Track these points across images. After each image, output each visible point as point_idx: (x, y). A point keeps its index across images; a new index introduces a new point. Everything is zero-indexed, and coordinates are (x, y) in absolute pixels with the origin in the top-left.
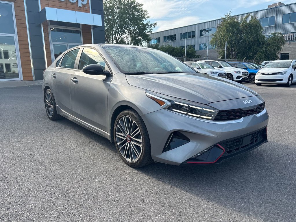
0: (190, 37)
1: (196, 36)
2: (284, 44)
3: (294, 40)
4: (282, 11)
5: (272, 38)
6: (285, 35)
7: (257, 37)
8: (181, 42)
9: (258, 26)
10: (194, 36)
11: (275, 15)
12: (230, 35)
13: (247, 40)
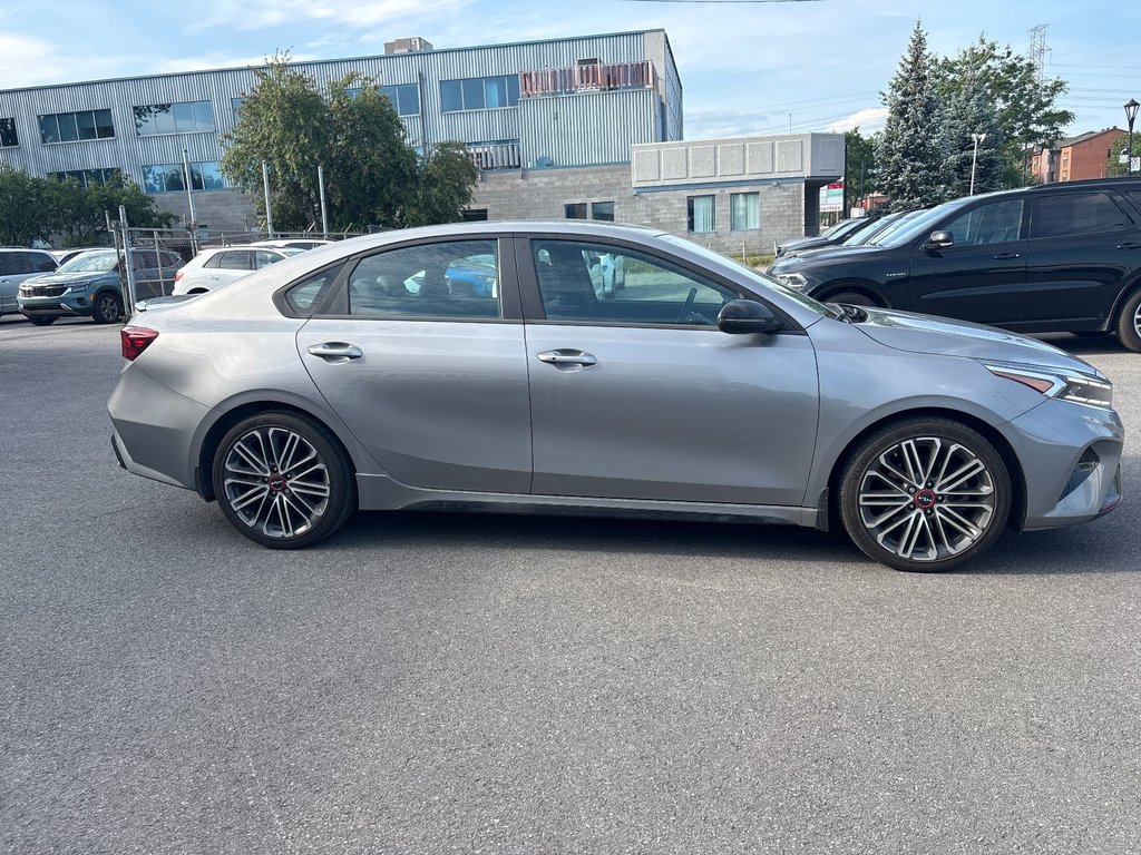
0: (88, 133)
1: (119, 128)
2: (474, 177)
3: (510, 167)
4: (437, 71)
5: (438, 161)
6: (472, 151)
7: (394, 153)
8: (46, 153)
9: (389, 117)
10: (108, 131)
11: (416, 80)
12: (301, 141)
13: (364, 163)
